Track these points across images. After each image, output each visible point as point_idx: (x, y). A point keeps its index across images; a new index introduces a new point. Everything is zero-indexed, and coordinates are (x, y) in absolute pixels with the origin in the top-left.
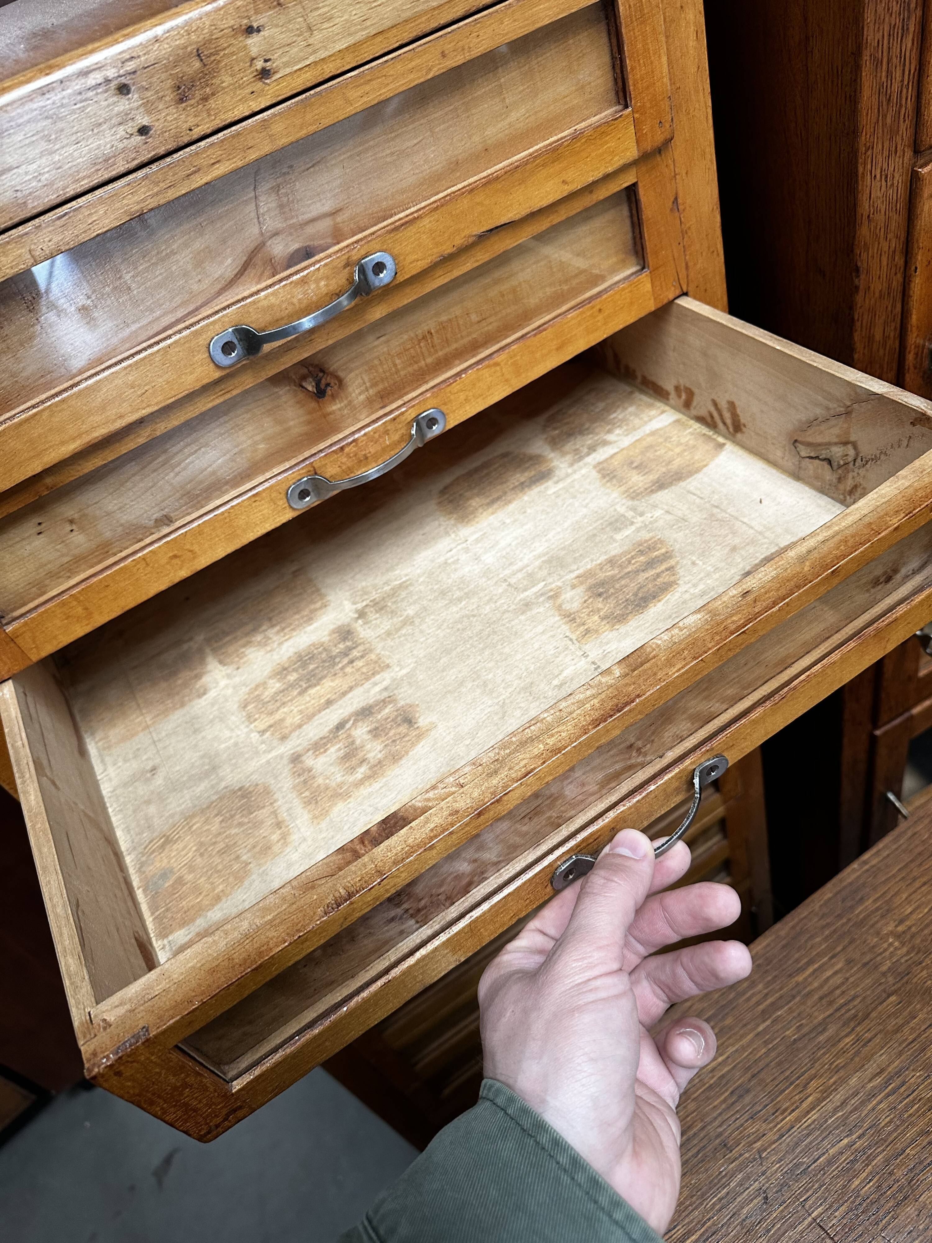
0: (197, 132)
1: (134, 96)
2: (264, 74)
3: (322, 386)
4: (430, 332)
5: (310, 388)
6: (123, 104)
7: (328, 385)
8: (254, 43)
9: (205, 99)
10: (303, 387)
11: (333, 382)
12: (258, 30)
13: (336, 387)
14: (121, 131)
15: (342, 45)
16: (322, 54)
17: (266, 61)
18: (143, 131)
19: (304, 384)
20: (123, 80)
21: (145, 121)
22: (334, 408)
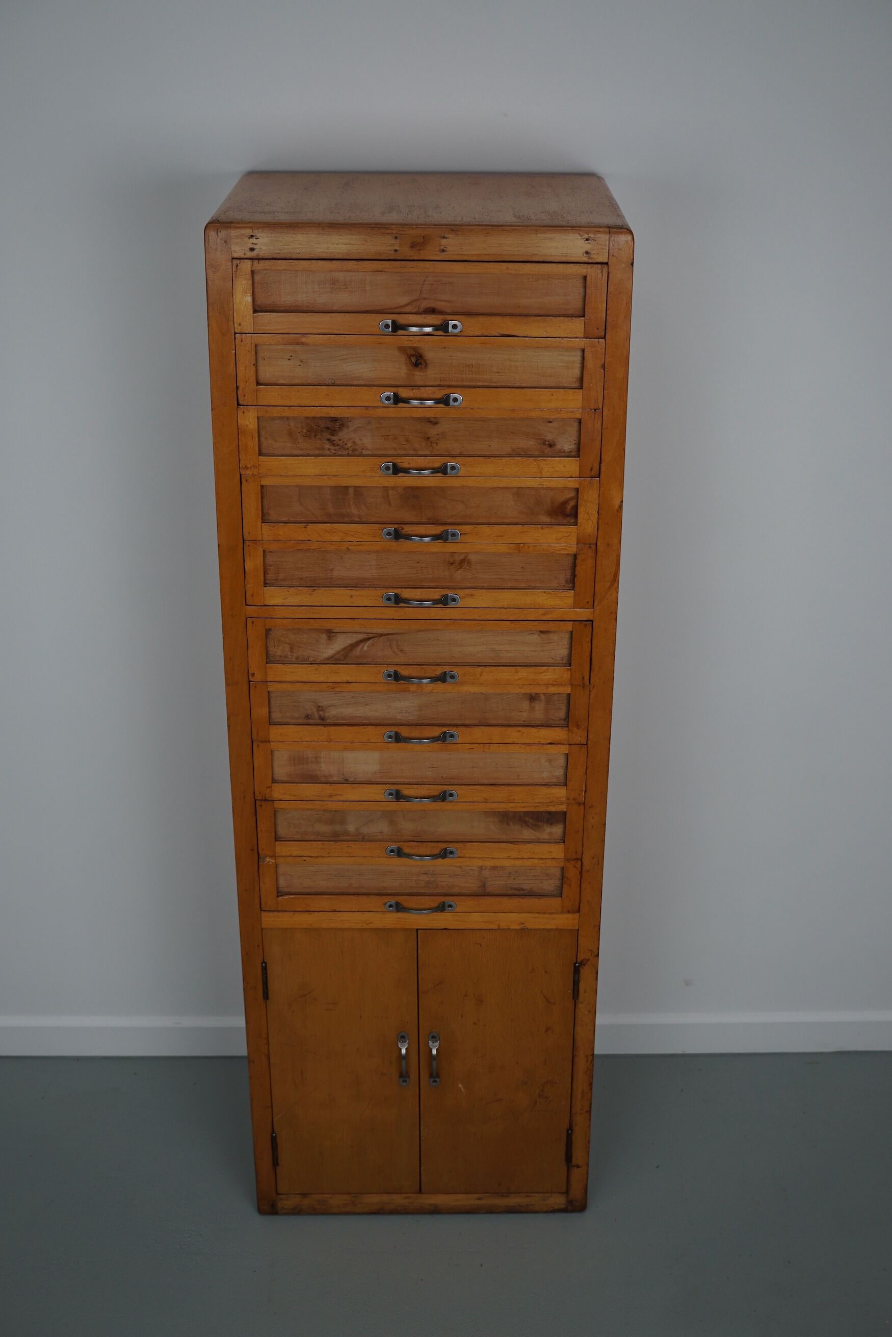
0: (411, 258)
1: (398, 240)
2: (443, 251)
3: (418, 362)
4: (472, 365)
5: (413, 361)
6: (394, 241)
7: (421, 363)
8: (444, 241)
9: (420, 250)
10: (411, 359)
11: (423, 363)
12: (446, 238)
13: (423, 366)
14: (389, 248)
15: (475, 252)
16: (465, 253)
17: (445, 247)
18: (396, 251)
19: (411, 358)
20: (397, 236)
21: (398, 248)
22: (416, 373)
